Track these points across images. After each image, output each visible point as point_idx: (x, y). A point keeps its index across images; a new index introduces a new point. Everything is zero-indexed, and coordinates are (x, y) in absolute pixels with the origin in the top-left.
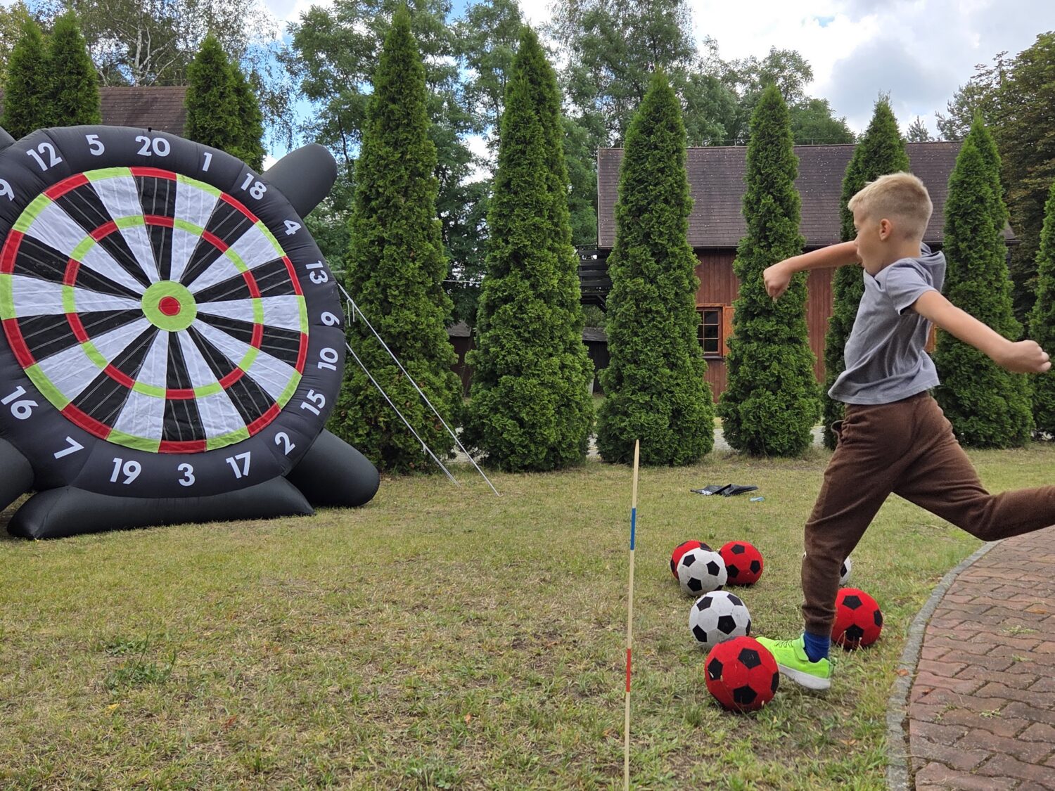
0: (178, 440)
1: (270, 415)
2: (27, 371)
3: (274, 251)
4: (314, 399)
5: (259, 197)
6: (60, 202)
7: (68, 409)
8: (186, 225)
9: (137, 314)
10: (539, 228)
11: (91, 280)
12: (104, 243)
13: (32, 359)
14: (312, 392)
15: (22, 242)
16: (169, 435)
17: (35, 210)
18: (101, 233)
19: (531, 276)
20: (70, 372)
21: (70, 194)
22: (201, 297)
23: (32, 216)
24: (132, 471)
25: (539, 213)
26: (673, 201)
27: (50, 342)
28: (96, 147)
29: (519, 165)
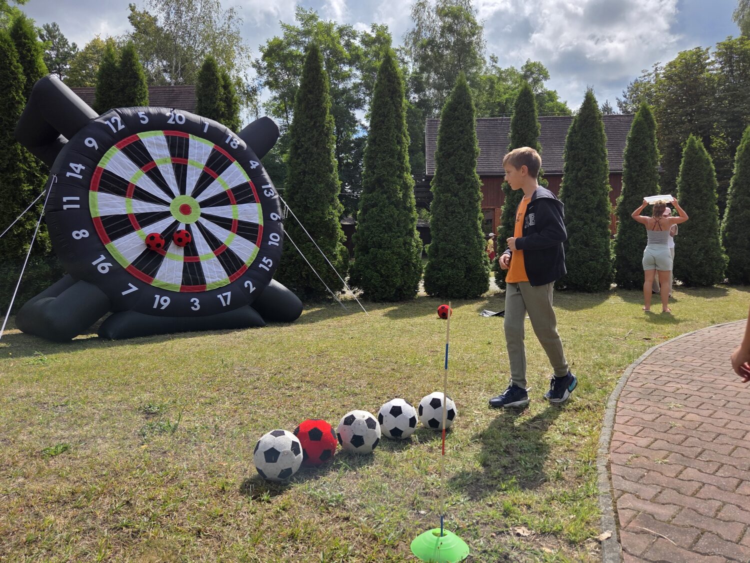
0: (191, 285)
1: (242, 271)
2: (107, 246)
3: (245, 178)
4: (266, 262)
5: (236, 147)
6: (124, 151)
7: (129, 267)
8: (195, 163)
9: (167, 214)
10: (392, 165)
11: (141, 195)
12: (149, 174)
13: (109, 239)
14: (265, 258)
15: (103, 174)
16: (186, 281)
17: (110, 155)
18: (147, 168)
19: (387, 192)
20: (130, 247)
21: (129, 146)
22: (203, 204)
23: (108, 158)
24: (165, 302)
25: (392, 156)
26: (468, 150)
27: (119, 230)
28: (144, 119)
29: (381, 129)
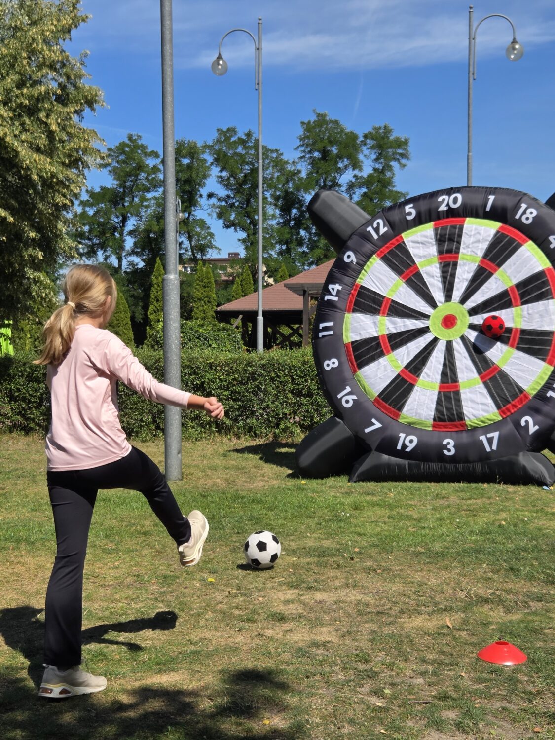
0: (445, 421)
1: (521, 401)
2: (355, 376)
3: (537, 265)
5: (529, 222)
6: (385, 259)
7: (376, 400)
8: (468, 257)
9: (425, 331)
11: (397, 310)
12: (409, 282)
13: (357, 369)
15: (359, 291)
16: (439, 418)
17: (368, 266)
20: (378, 375)
21: (391, 252)
22: (473, 312)
23: (366, 272)
24: (410, 441)
27: (367, 357)
28: (410, 214)
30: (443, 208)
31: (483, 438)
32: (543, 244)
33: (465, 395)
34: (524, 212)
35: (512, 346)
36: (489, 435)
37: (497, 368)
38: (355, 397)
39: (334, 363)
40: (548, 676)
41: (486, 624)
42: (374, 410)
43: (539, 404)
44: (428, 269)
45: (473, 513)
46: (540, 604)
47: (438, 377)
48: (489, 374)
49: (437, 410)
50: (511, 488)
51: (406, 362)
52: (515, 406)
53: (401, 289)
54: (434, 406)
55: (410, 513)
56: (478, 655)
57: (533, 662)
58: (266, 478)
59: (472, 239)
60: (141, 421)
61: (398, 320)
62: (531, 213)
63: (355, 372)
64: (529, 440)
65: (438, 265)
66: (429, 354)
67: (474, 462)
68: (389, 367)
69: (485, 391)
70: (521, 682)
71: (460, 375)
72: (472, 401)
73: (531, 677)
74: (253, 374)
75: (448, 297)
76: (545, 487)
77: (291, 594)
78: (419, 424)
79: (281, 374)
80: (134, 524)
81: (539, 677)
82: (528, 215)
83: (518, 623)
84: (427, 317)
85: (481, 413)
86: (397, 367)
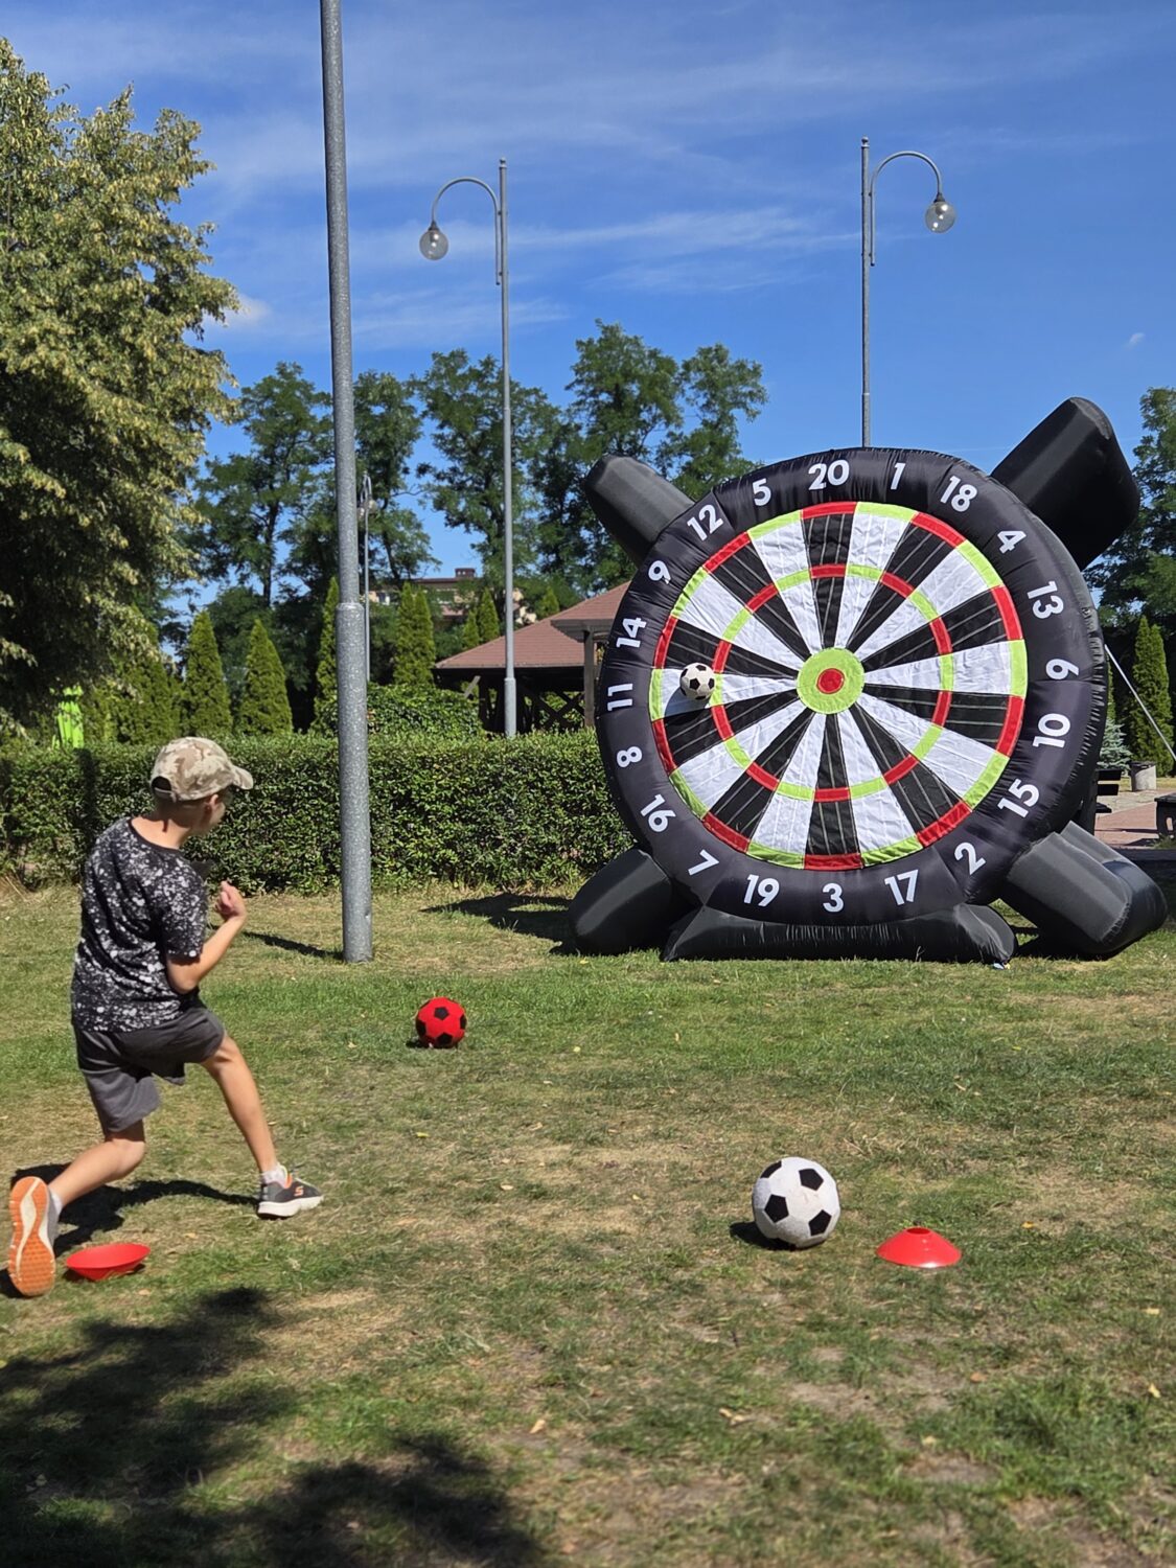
30: (817, 485)
31: (890, 881)
32: (988, 546)
33: (858, 807)
34: (956, 492)
35: (938, 722)
36: (901, 877)
37: (913, 759)
38: (671, 814)
39: (634, 755)
40: (998, 1285)
41: (891, 1200)
42: (704, 835)
43: (984, 821)
44: (794, 589)
45: (875, 1010)
46: (984, 1164)
47: (815, 778)
48: (899, 771)
49: (811, 832)
50: (938, 968)
51: (757, 752)
52: (944, 825)
53: (747, 625)
54: (806, 827)
55: (766, 1011)
56: (878, 1251)
57: (971, 1262)
58: (519, 956)
59: (868, 539)
60: (303, 858)
61: (743, 679)
62: (968, 492)
63: (670, 770)
64: (969, 883)
65: (809, 583)
66: (798, 737)
67: (876, 922)
68: (728, 760)
69: (893, 800)
70: (951, 1297)
71: (850, 774)
72: (872, 818)
73: (969, 1287)
74: (495, 776)
75: (829, 640)
76: (997, 965)
77: (557, 1151)
78: (782, 858)
79: (544, 775)
80: (287, 1037)
81: (981, 1288)
82: (962, 496)
83: (947, 1197)
84: (794, 674)
85: (888, 838)
86: (743, 761)
